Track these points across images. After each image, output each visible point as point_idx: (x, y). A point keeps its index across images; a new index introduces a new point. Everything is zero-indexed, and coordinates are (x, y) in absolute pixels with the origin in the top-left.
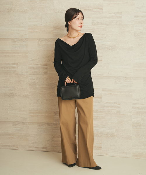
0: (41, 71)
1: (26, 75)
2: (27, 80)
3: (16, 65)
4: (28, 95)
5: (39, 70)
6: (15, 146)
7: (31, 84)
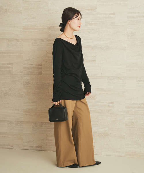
0: (35, 71)
1: (21, 75)
2: (21, 80)
3: (11, 65)
4: (22, 95)
5: (34, 70)
6: (10, 145)
7: (25, 84)
